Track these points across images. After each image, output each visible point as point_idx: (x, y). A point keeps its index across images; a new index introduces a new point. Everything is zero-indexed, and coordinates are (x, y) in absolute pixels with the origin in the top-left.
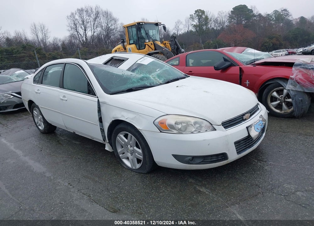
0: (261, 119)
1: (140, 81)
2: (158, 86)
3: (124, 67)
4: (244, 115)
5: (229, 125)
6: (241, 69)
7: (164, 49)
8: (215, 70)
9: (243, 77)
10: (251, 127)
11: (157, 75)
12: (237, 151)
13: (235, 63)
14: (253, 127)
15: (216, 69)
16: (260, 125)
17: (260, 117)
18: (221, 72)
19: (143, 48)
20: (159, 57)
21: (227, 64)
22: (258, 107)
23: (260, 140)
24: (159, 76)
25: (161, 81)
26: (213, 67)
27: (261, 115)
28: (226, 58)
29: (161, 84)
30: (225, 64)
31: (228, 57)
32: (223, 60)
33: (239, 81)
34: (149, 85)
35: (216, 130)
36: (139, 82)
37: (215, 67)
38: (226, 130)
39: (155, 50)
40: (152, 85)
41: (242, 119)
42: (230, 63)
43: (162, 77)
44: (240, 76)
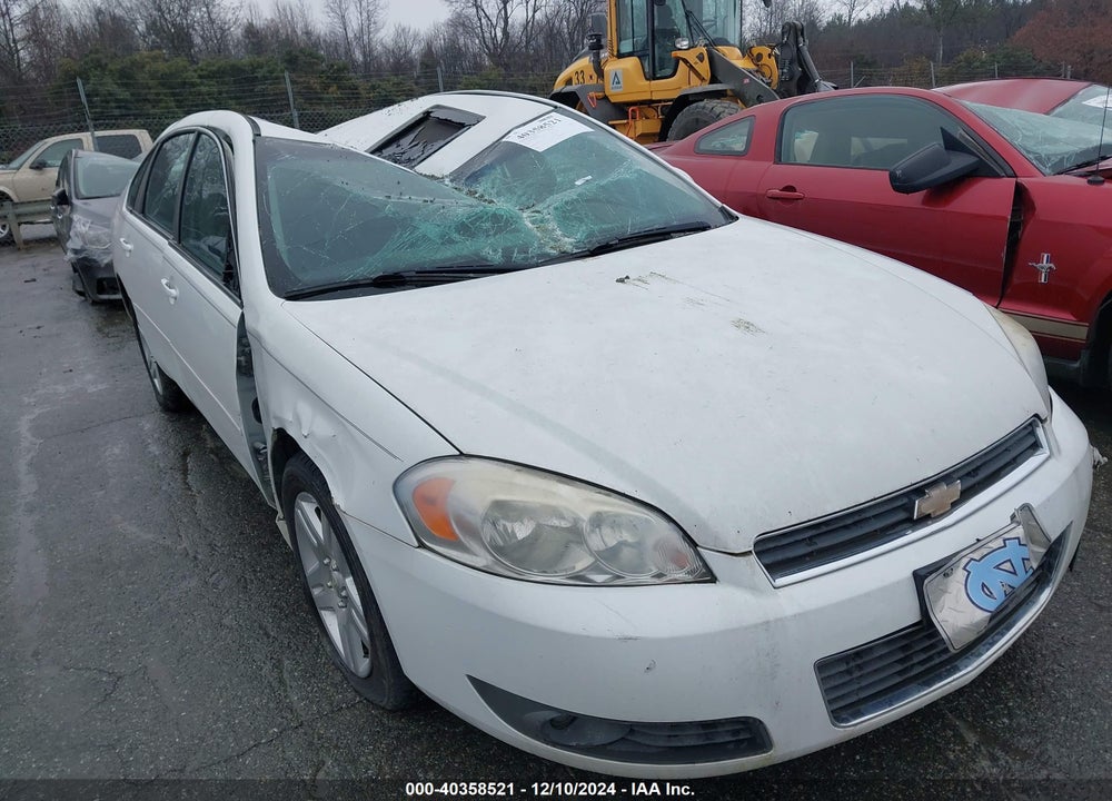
0: (1019, 531)
1: (455, 236)
2: (542, 264)
3: (450, 157)
4: (919, 490)
5: (810, 554)
6: (1021, 193)
7: (747, 81)
8: (896, 189)
9: (1028, 234)
10: (946, 575)
11: (556, 209)
12: (829, 702)
13: (1001, 161)
14: (960, 575)
15: (901, 184)
16: (1007, 566)
17: (1013, 517)
18: (926, 201)
19: (669, 71)
20: (722, 109)
21: (959, 162)
22: (1033, 433)
23: (1008, 629)
24: (567, 215)
25: (568, 243)
26: (887, 173)
27: (1026, 508)
28: (958, 133)
29: (565, 257)
30: (948, 164)
31: (969, 129)
32: (938, 143)
33: (1003, 255)
34: (496, 258)
35: (713, 580)
36: (452, 241)
37: (893, 177)
38: (781, 581)
39: (711, 83)
40: (517, 257)
41: (902, 515)
42: (972, 160)
43: (581, 221)
44: (1015, 227)
